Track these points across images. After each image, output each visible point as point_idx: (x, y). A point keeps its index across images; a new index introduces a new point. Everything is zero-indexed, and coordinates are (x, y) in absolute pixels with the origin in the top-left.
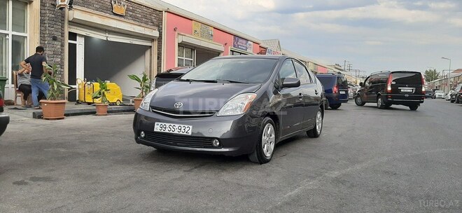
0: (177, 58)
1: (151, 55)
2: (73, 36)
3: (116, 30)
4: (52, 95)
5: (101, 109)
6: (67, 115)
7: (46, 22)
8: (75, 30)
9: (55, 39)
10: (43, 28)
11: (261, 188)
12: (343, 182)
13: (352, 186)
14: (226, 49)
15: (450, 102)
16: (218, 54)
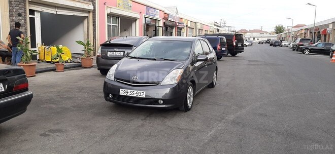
0: (107, 24)
1: (88, 23)
2: (32, 12)
3: (63, 6)
4: (26, 60)
5: (60, 67)
6: (37, 73)
7: (13, 3)
8: (33, 8)
9: (20, 15)
10: (11, 8)
11: (192, 130)
12: (238, 123)
13: (244, 126)
14: (141, 16)
15: (292, 49)
16: (135, 20)
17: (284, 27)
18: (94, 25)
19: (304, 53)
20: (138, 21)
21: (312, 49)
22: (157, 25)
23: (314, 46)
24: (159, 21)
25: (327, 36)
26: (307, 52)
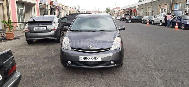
1: (3, 8)
14: (37, 3)
15: (120, 21)
16: (34, 5)
17: (110, 9)
18: (8, 9)
19: (128, 22)
20: (35, 6)
21: (132, 20)
22: (47, 8)
23: (133, 18)
24: (48, 5)
25: (136, 13)
26: (130, 21)
